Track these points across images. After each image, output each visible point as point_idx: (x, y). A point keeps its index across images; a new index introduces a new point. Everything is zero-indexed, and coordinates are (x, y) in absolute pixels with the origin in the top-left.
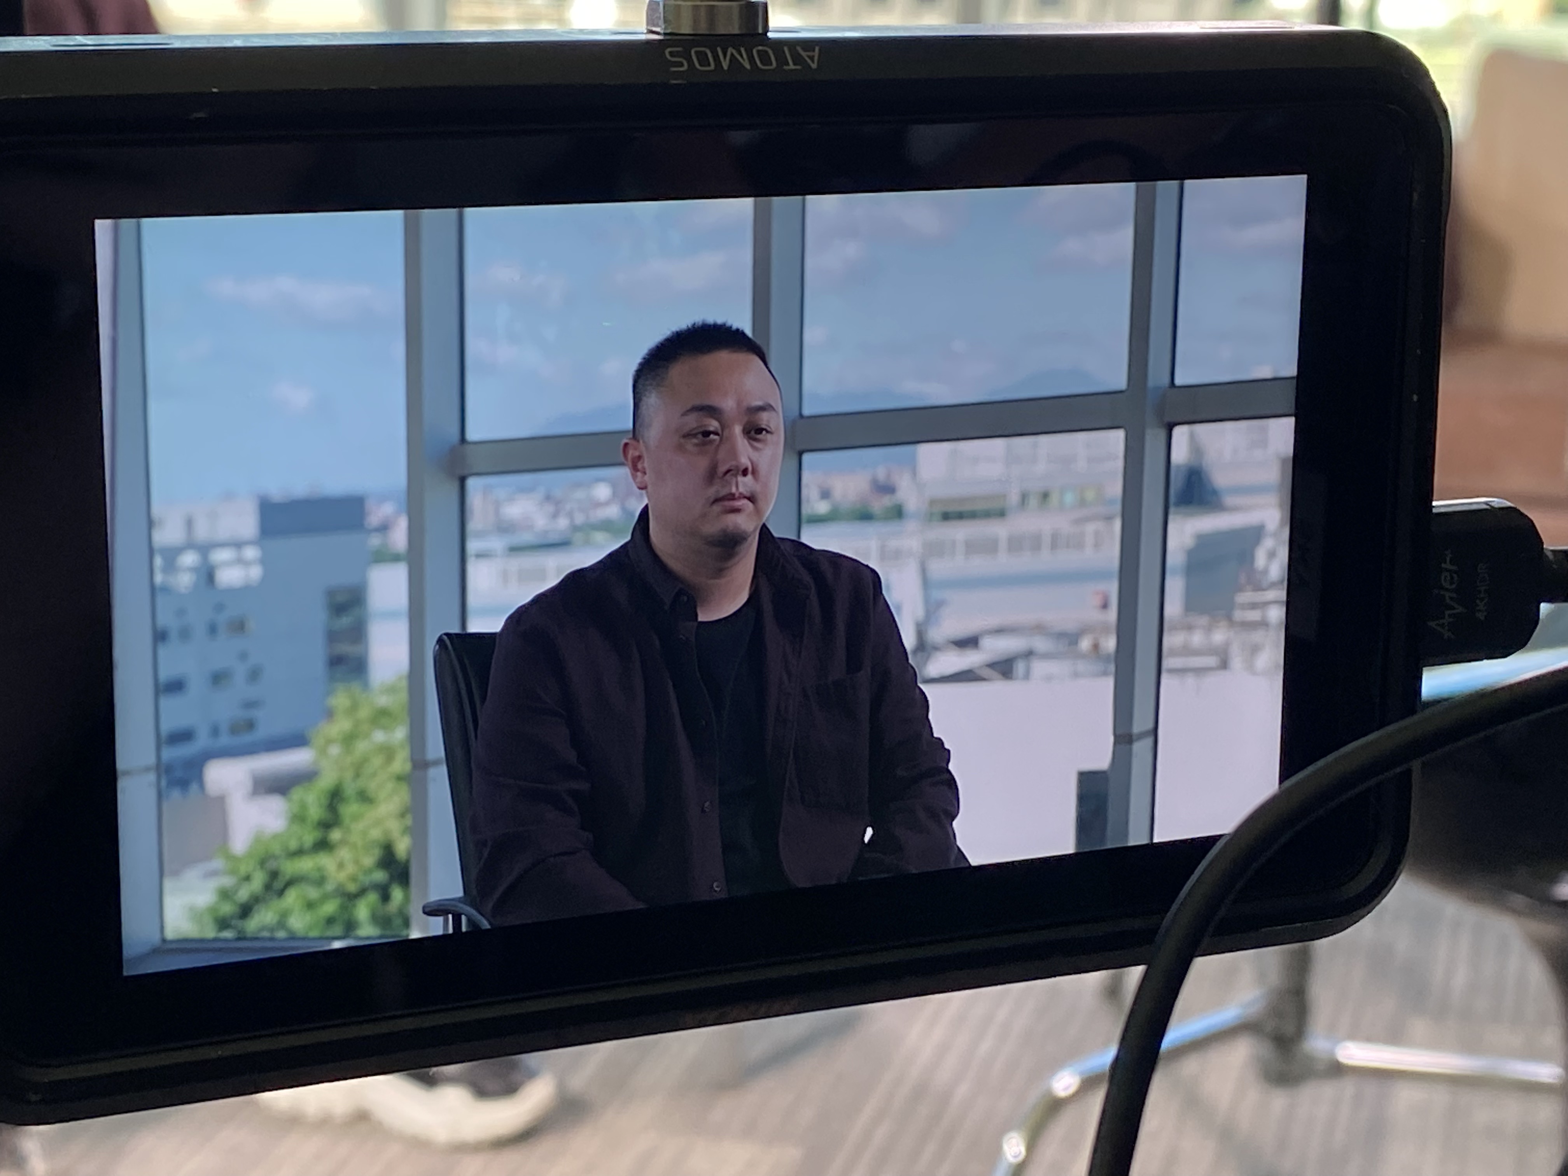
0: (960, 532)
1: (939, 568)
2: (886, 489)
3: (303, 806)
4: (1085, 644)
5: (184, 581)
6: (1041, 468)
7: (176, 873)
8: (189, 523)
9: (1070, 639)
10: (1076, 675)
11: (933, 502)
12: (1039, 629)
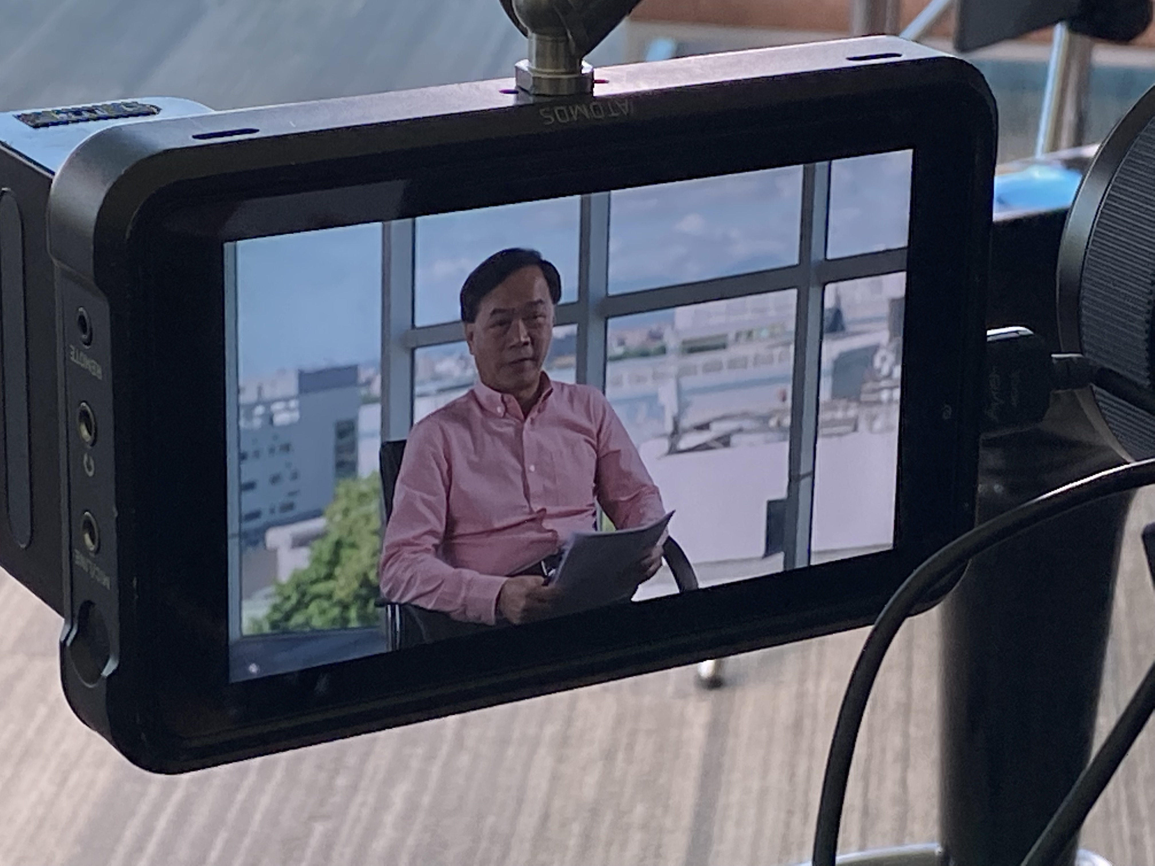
0: (700, 359)
1: (688, 382)
2: (656, 336)
3: (321, 553)
4: (773, 423)
5: (257, 423)
6: (748, 316)
7: (249, 597)
8: (260, 390)
9: (765, 419)
10: (767, 442)
11: (684, 343)
12: (745, 415)
